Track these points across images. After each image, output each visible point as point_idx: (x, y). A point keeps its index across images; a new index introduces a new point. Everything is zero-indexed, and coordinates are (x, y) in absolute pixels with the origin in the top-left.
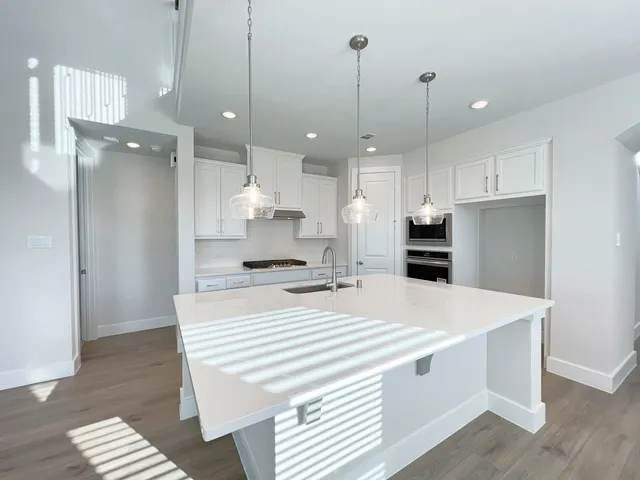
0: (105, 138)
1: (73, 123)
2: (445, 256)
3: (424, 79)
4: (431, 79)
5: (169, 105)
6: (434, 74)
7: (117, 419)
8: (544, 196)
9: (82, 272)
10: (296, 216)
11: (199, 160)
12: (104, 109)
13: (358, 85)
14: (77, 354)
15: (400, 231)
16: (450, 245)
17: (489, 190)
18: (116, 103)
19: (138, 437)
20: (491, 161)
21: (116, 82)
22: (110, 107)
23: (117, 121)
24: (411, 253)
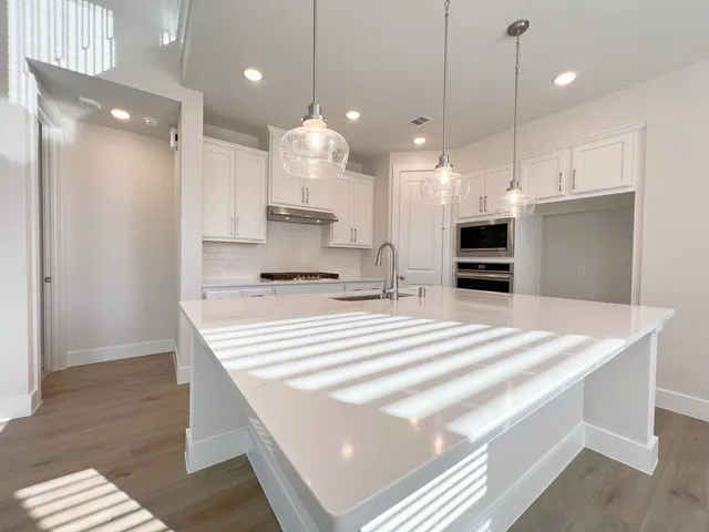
0: (81, 98)
1: (36, 68)
2: (505, 267)
3: (515, 30)
4: (523, 29)
5: (172, 59)
6: (527, 23)
7: (92, 472)
8: (633, 193)
9: (45, 280)
10: (326, 220)
11: (209, 139)
12: (82, 52)
13: (447, 15)
14: (36, 387)
15: (450, 240)
16: (512, 255)
17: (563, 188)
18: (98, 44)
19: (122, 495)
20: (566, 153)
21: (98, 15)
22: (90, 51)
23: (98, 71)
24: (461, 266)
